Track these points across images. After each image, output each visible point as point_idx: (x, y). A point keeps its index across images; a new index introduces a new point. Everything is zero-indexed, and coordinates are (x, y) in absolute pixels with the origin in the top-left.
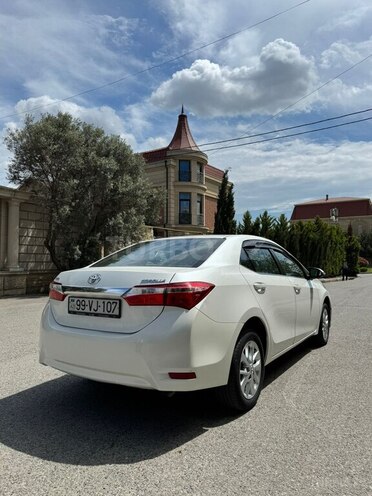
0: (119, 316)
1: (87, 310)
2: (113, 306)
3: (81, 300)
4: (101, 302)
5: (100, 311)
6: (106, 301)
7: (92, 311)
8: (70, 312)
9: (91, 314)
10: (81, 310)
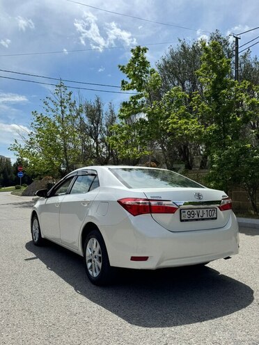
0: (216, 218)
1: (196, 217)
2: (213, 212)
3: (191, 211)
4: (205, 211)
5: (205, 216)
6: (209, 210)
7: (200, 217)
8: (182, 221)
9: (199, 220)
10: (191, 218)
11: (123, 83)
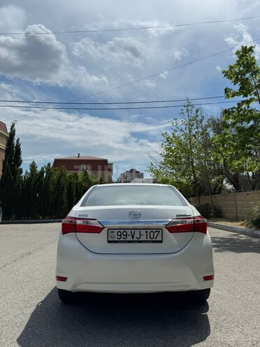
0: (161, 242)
1: (129, 238)
2: (156, 235)
3: (122, 231)
4: (143, 232)
5: (143, 238)
6: (149, 231)
7: (135, 239)
8: (109, 242)
9: (134, 242)
10: (122, 239)
11: (226, 91)
